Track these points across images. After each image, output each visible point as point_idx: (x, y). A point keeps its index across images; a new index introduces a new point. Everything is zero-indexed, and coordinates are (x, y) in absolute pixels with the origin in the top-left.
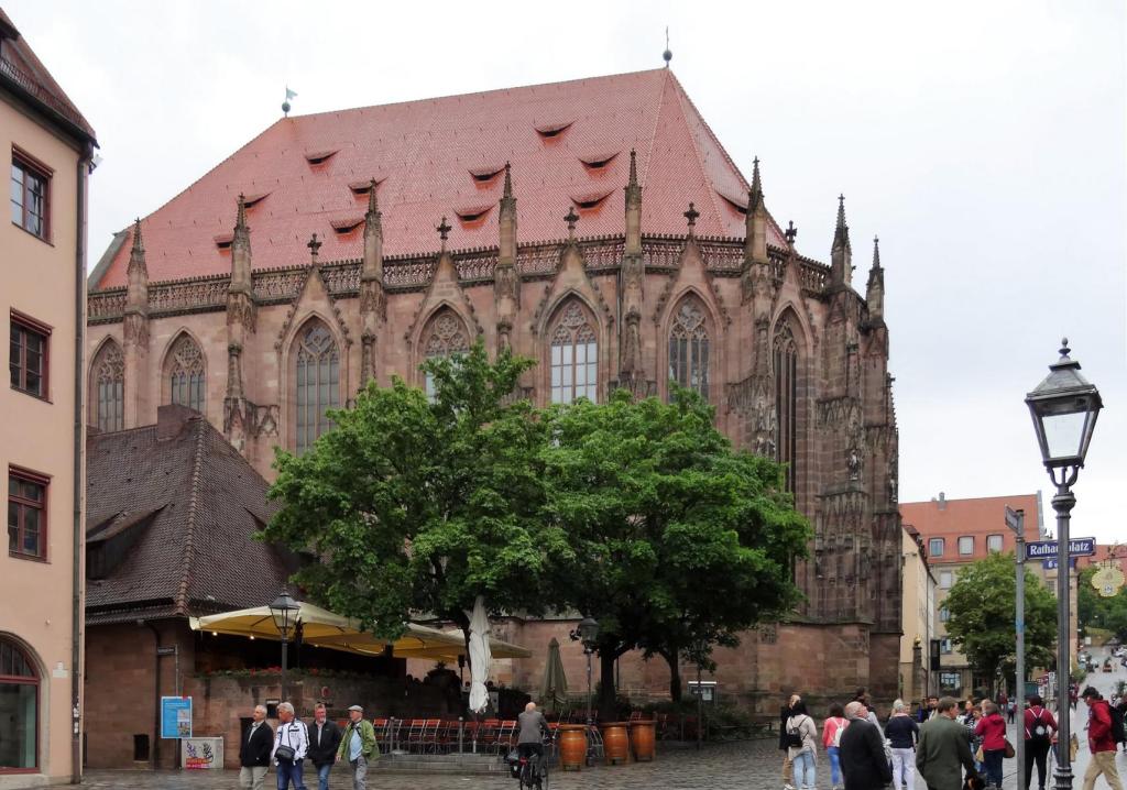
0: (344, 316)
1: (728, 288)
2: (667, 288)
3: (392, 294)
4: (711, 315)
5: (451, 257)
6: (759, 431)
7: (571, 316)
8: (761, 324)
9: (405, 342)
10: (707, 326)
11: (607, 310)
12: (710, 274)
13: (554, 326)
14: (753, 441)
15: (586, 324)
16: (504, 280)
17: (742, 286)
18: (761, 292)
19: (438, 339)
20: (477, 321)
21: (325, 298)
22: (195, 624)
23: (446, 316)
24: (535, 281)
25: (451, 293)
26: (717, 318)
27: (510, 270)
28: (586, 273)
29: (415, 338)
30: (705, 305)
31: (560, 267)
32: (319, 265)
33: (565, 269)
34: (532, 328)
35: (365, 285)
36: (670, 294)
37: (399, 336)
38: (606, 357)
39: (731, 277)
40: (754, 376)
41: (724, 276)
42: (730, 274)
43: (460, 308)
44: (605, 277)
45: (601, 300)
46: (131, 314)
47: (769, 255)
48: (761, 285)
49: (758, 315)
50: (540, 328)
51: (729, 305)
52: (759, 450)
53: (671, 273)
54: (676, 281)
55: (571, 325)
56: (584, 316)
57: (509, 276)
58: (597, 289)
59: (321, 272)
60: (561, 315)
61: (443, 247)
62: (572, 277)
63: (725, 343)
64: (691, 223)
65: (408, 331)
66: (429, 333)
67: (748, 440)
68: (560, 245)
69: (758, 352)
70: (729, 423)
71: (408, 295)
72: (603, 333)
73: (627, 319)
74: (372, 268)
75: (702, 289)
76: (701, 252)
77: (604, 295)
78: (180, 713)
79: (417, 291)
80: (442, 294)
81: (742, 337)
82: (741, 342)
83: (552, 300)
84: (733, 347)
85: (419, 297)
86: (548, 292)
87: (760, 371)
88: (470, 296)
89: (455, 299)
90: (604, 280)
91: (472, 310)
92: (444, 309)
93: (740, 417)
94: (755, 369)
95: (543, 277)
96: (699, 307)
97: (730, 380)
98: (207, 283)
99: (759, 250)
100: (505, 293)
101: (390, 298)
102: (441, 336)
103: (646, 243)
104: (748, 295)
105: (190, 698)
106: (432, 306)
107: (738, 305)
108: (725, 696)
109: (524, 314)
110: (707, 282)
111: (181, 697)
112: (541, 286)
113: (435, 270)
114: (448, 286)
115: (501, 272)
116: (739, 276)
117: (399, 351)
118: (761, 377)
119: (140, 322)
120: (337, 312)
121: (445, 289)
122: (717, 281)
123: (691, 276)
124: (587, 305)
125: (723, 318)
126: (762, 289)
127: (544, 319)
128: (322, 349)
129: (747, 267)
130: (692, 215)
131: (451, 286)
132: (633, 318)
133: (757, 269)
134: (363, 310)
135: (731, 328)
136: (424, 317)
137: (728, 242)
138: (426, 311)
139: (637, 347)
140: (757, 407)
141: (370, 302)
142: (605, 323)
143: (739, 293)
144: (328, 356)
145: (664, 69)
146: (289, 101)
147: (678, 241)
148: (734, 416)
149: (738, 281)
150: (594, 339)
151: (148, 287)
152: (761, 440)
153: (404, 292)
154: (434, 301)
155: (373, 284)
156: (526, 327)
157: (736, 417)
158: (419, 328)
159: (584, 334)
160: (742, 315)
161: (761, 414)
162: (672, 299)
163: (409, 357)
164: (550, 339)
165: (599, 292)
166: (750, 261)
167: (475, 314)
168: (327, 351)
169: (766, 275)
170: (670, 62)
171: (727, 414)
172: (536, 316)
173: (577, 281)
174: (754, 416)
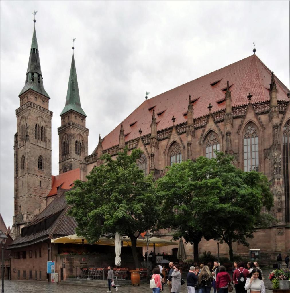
0: (148, 150)
1: (264, 118)
2: (241, 122)
3: (160, 141)
4: (258, 128)
5: (175, 127)
6: (275, 163)
7: (211, 137)
8: (275, 127)
9: (164, 154)
10: (257, 132)
11: (222, 133)
12: (257, 114)
13: (206, 141)
14: (273, 167)
15: (216, 139)
16: (189, 130)
17: (269, 116)
18: (275, 116)
19: (173, 151)
20: (183, 144)
21: (143, 146)
22: (52, 241)
23: (175, 144)
24: (200, 129)
25: (176, 137)
26: (260, 128)
27: (190, 127)
28: (215, 123)
29: (166, 153)
30: (256, 125)
31: (207, 123)
32: (141, 137)
33: (208, 123)
34: (199, 143)
35: (151, 140)
36: (243, 124)
37: (162, 152)
38: (222, 148)
39: (265, 114)
40: (273, 145)
41: (262, 114)
42: (264, 113)
43: (178, 141)
44: (221, 123)
45: (220, 130)
46: (98, 159)
47: (278, 104)
48: (275, 114)
49: (274, 124)
50: (201, 143)
51: (264, 123)
52: (275, 170)
53: (243, 117)
54: (245, 119)
55: (211, 140)
56: (215, 136)
57: (190, 129)
58: (218, 127)
59: (142, 139)
60: (208, 138)
61: (173, 124)
62: (211, 125)
63: (264, 136)
64: (250, 99)
65: (164, 151)
66: (171, 150)
67: (272, 167)
68: (206, 116)
69: (274, 137)
70: (266, 162)
71: (164, 140)
72: (221, 140)
73: (226, 134)
74: (154, 135)
75: (255, 120)
76: (254, 108)
77: (221, 128)
78: (52, 266)
79: (167, 139)
80: (173, 138)
81: (269, 133)
82: (269, 135)
83: (205, 133)
84: (266, 137)
85: (167, 140)
86: (203, 131)
87: (275, 143)
88: (181, 137)
89: (177, 139)
90: (220, 124)
91: (182, 141)
92: (174, 142)
93: (269, 159)
94: (273, 143)
95: (202, 127)
96: (254, 126)
97: (265, 148)
98: (115, 148)
99: (274, 102)
100: (189, 134)
101: (160, 142)
102: (174, 151)
103: (234, 109)
104: (271, 119)
105: (54, 262)
106: (171, 142)
107: (268, 123)
108: (266, 254)
109: (196, 139)
110: (256, 117)
111: (52, 262)
112: (201, 130)
113: (171, 132)
114: (175, 136)
115: (188, 128)
116: (268, 113)
117: (162, 157)
118: (275, 145)
119: (101, 161)
120: (146, 149)
121: (174, 136)
122: (260, 116)
123: (250, 116)
124: (216, 133)
125: (263, 128)
126: (275, 115)
127: (203, 140)
128: (143, 160)
129: (270, 109)
130: (250, 97)
131: (176, 135)
132: (228, 134)
133: (273, 109)
134: (151, 147)
135: (265, 131)
136: (169, 146)
137: (263, 103)
138: (169, 144)
139: (230, 143)
140: (274, 155)
141: (153, 144)
142: (221, 137)
143: (268, 119)
144: (145, 162)
145: (253, 55)
146: (147, 95)
147: (245, 106)
148: (267, 160)
149: (268, 114)
150: (219, 143)
151: (103, 151)
152: (275, 166)
153: (163, 140)
154: (171, 141)
155: (153, 139)
156: (197, 143)
157: (268, 160)
158: (168, 149)
159: (216, 142)
160: (269, 126)
161: (275, 157)
162: (243, 125)
163: (165, 158)
164: (205, 145)
165: (219, 128)
166: (271, 107)
167: (183, 142)
168: (145, 160)
169: (277, 110)
170: (255, 52)
171: (265, 159)
172: (200, 139)
173: (212, 126)
174: (273, 158)
